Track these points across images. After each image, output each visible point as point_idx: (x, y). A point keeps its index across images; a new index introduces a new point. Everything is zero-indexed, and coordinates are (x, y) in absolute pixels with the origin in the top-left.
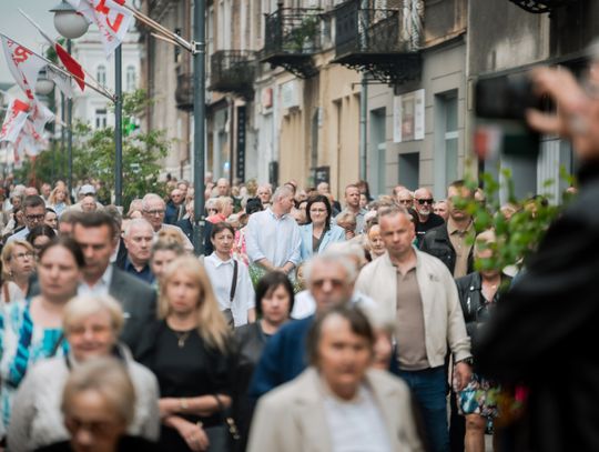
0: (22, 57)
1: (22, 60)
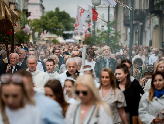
0: (82, 12)
1: (82, 13)
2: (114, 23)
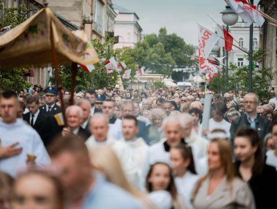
0: (206, 37)
1: (207, 39)
2: (260, 54)
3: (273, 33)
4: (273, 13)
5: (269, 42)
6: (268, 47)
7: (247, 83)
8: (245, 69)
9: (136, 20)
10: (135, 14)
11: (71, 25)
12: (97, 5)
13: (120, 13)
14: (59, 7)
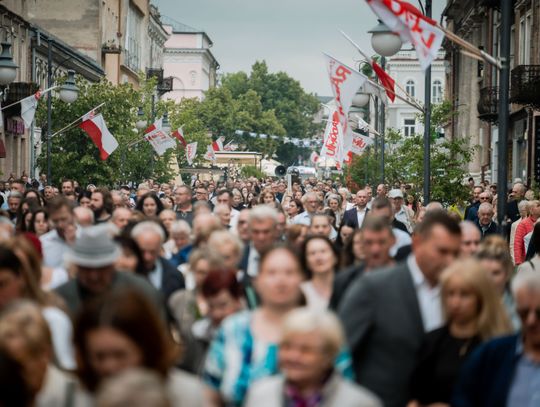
0: (341, 78)
1: (341, 81)
2: (446, 112)
3: (471, 70)
4: (471, 33)
5: (463, 89)
6: (462, 97)
7: (421, 168)
8: (417, 141)
9: (206, 46)
10: (204, 35)
11: (77, 55)
12: (129, 16)
13: (174, 33)
14: (54, 21)
